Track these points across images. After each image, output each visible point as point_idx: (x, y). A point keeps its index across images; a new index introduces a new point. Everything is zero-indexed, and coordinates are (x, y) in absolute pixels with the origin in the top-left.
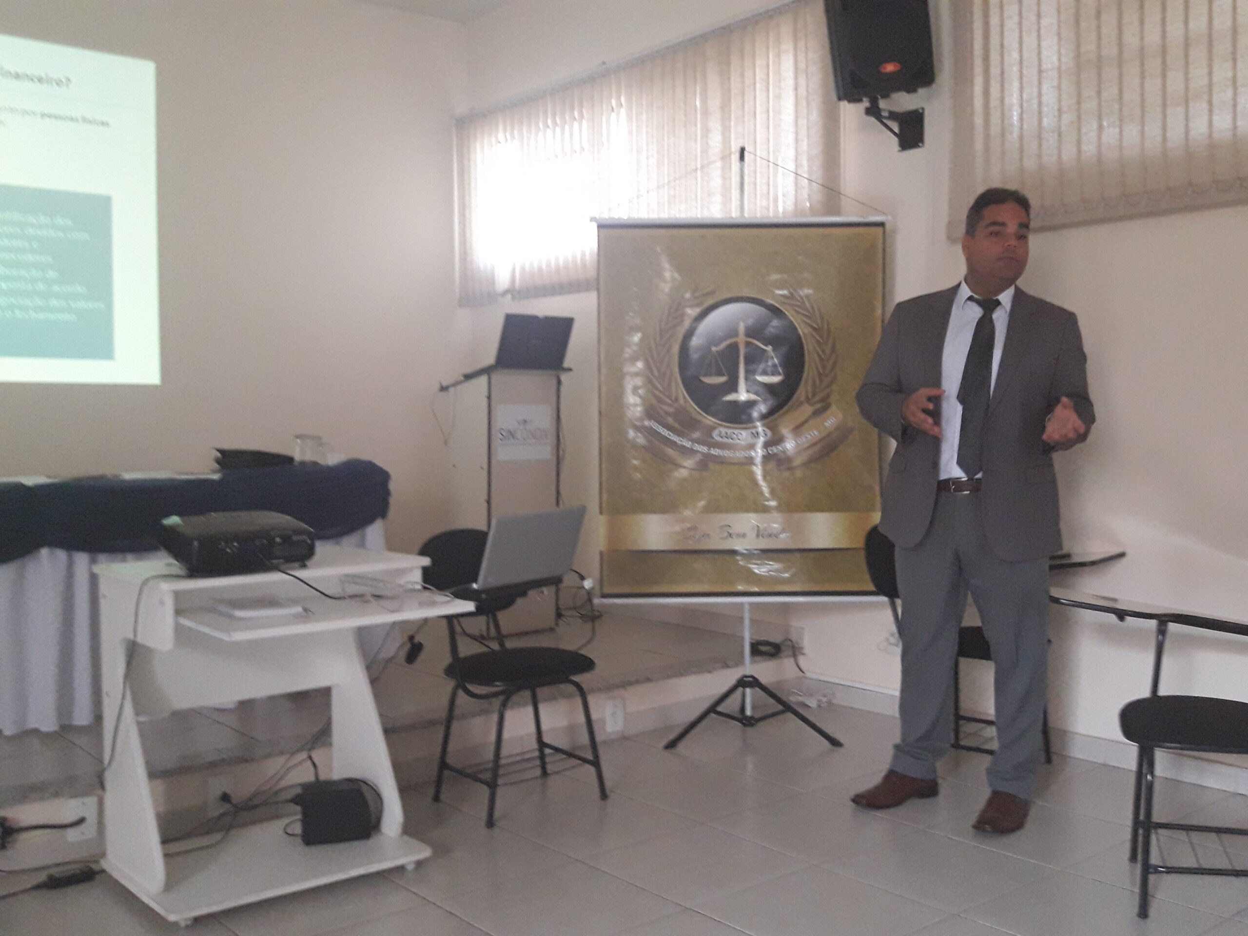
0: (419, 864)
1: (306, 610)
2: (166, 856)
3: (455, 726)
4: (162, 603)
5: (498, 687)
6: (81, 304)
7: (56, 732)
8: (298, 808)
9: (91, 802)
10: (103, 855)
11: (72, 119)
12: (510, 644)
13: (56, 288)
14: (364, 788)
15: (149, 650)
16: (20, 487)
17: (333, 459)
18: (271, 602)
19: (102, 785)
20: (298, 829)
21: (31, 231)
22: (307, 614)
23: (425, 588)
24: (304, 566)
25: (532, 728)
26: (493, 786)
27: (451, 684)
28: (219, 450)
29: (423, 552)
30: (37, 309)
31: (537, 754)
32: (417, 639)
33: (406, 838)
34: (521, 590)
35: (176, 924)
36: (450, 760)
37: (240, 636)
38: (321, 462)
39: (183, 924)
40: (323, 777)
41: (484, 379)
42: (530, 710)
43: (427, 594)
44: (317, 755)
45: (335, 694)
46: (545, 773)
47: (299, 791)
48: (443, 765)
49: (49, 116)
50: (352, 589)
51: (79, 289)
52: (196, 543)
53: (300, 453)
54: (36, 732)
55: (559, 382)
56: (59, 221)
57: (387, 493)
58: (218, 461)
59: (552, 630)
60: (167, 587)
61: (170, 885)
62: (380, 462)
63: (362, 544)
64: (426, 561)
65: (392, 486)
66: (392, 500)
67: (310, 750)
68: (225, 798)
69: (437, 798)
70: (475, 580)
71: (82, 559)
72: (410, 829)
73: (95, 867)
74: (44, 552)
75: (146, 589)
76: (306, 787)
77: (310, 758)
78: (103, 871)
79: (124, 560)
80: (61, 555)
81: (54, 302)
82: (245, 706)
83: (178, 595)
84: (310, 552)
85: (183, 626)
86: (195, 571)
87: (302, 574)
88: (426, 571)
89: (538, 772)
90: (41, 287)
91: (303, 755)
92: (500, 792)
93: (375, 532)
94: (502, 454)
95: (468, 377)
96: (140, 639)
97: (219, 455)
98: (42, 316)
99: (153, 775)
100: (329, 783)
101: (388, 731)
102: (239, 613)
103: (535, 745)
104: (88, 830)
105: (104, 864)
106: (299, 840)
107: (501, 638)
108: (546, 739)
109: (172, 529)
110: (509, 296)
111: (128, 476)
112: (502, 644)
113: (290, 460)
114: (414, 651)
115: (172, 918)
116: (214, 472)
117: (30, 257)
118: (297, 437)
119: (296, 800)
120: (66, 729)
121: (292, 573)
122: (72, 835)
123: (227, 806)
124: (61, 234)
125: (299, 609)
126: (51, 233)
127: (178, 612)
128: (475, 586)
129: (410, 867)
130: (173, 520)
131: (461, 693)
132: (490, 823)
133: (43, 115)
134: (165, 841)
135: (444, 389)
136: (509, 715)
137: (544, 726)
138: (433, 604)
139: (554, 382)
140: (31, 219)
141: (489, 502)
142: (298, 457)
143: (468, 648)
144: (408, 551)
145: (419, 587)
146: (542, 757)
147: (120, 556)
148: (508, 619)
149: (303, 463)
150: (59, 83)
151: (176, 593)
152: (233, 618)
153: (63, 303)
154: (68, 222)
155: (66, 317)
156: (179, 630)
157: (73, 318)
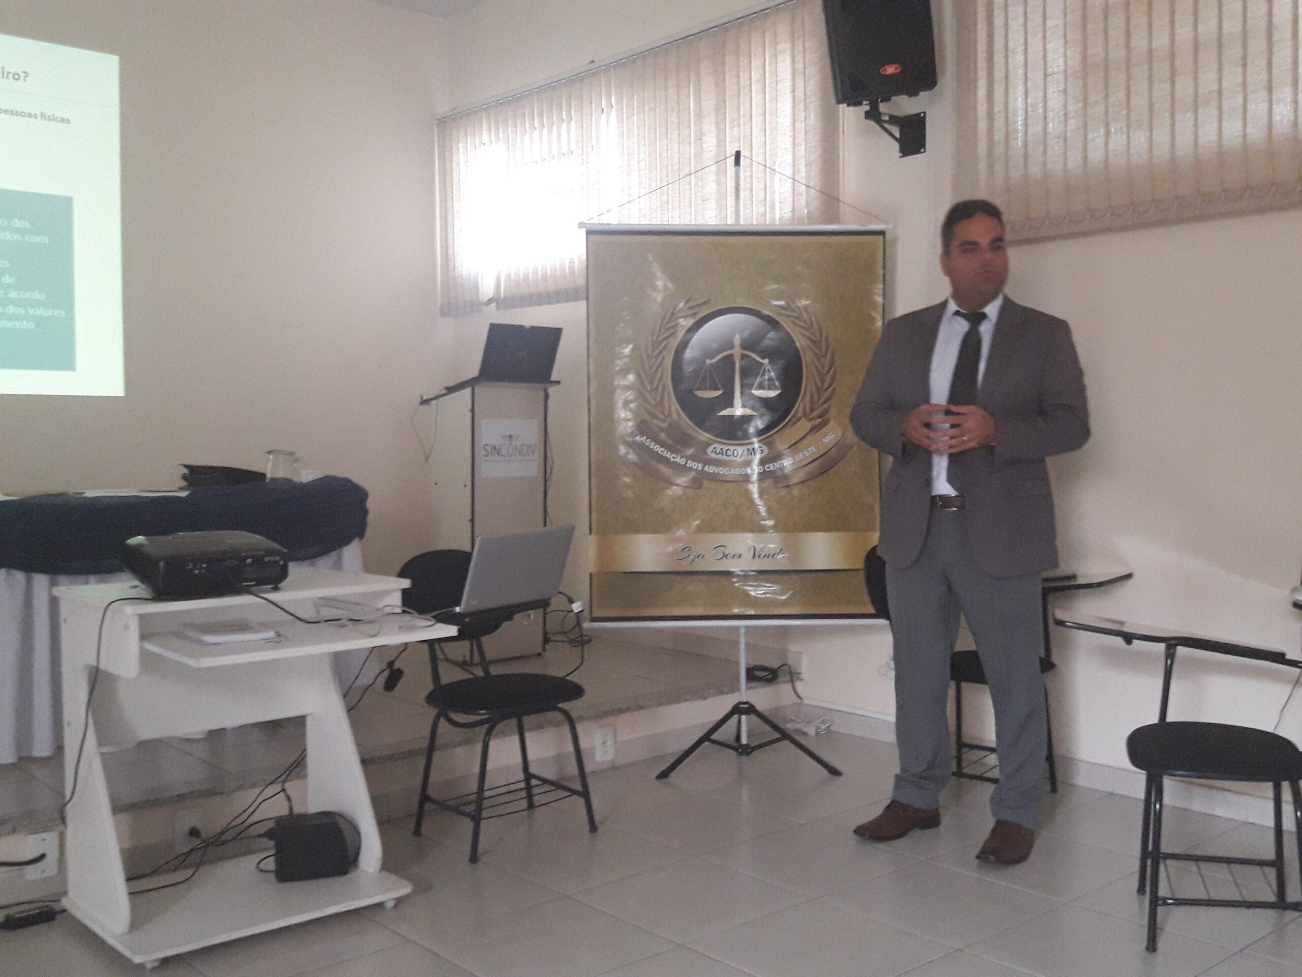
0: (399, 901)
1: (278, 635)
2: (131, 894)
3: (437, 757)
4: (126, 627)
5: (483, 715)
6: (40, 312)
7: (13, 764)
8: (272, 843)
9: (51, 837)
10: (65, 893)
11: (30, 115)
12: (495, 671)
13: (13, 294)
14: (340, 821)
15: (111, 678)
17: (306, 476)
18: (242, 627)
19: (63, 820)
20: (270, 864)
22: (280, 639)
23: (404, 612)
24: (276, 589)
25: (518, 759)
26: (476, 819)
27: (432, 712)
28: (186, 466)
29: (402, 574)
31: (522, 785)
32: (396, 667)
33: (385, 873)
34: (507, 613)
35: (142, 966)
36: (431, 792)
37: (207, 662)
38: (296, 479)
39: (149, 966)
40: (297, 809)
41: (468, 390)
42: (516, 739)
43: (407, 617)
44: (292, 787)
45: (309, 723)
46: (531, 806)
47: (271, 824)
48: (424, 798)
50: (327, 613)
51: (37, 295)
52: (162, 564)
53: (272, 469)
55: (547, 397)
56: (17, 223)
57: (365, 512)
58: (185, 477)
59: (539, 654)
60: (131, 611)
61: (135, 924)
62: (356, 478)
63: (338, 565)
64: (406, 583)
65: (370, 504)
66: (370, 519)
67: (284, 782)
68: (194, 832)
69: (417, 833)
70: (458, 604)
71: (41, 581)
72: (389, 864)
73: (56, 906)
75: (108, 612)
76: (279, 820)
77: (283, 790)
78: (64, 911)
79: (87, 583)
80: (19, 576)
82: (216, 736)
83: (143, 619)
84: (283, 574)
85: (148, 651)
86: (160, 596)
87: (272, 596)
88: (405, 592)
89: (524, 804)
91: (277, 787)
92: (484, 824)
93: (352, 552)
94: (486, 470)
95: (450, 390)
96: (102, 666)
97: (186, 471)
99: (117, 809)
100: (303, 817)
101: (364, 762)
102: (209, 638)
103: (521, 776)
104: (49, 867)
105: (65, 903)
106: (272, 876)
107: (485, 664)
108: (533, 769)
109: (137, 548)
110: (494, 305)
111: (90, 493)
112: (486, 672)
113: (263, 475)
114: (393, 677)
115: (138, 959)
116: (181, 489)
118: (269, 452)
119: (269, 835)
120: (24, 761)
121: (265, 596)
122: (31, 873)
123: (196, 842)
124: (17, 237)
125: (271, 634)
126: (8, 236)
127: (143, 637)
128: (458, 609)
129: (390, 905)
130: (139, 539)
131: (442, 721)
132: (474, 858)
134: (130, 879)
135: (425, 402)
136: (495, 746)
137: (531, 756)
138: (412, 628)
139: (542, 394)
141: (472, 521)
142: (270, 474)
143: (449, 675)
144: (386, 573)
145: (399, 610)
146: (529, 788)
147: (82, 578)
148: (493, 644)
149: (274, 480)
150: (16, 77)
151: (142, 617)
152: (202, 643)
153: (21, 311)
154: (26, 225)
155: (24, 325)
156: (145, 656)
157: (32, 326)
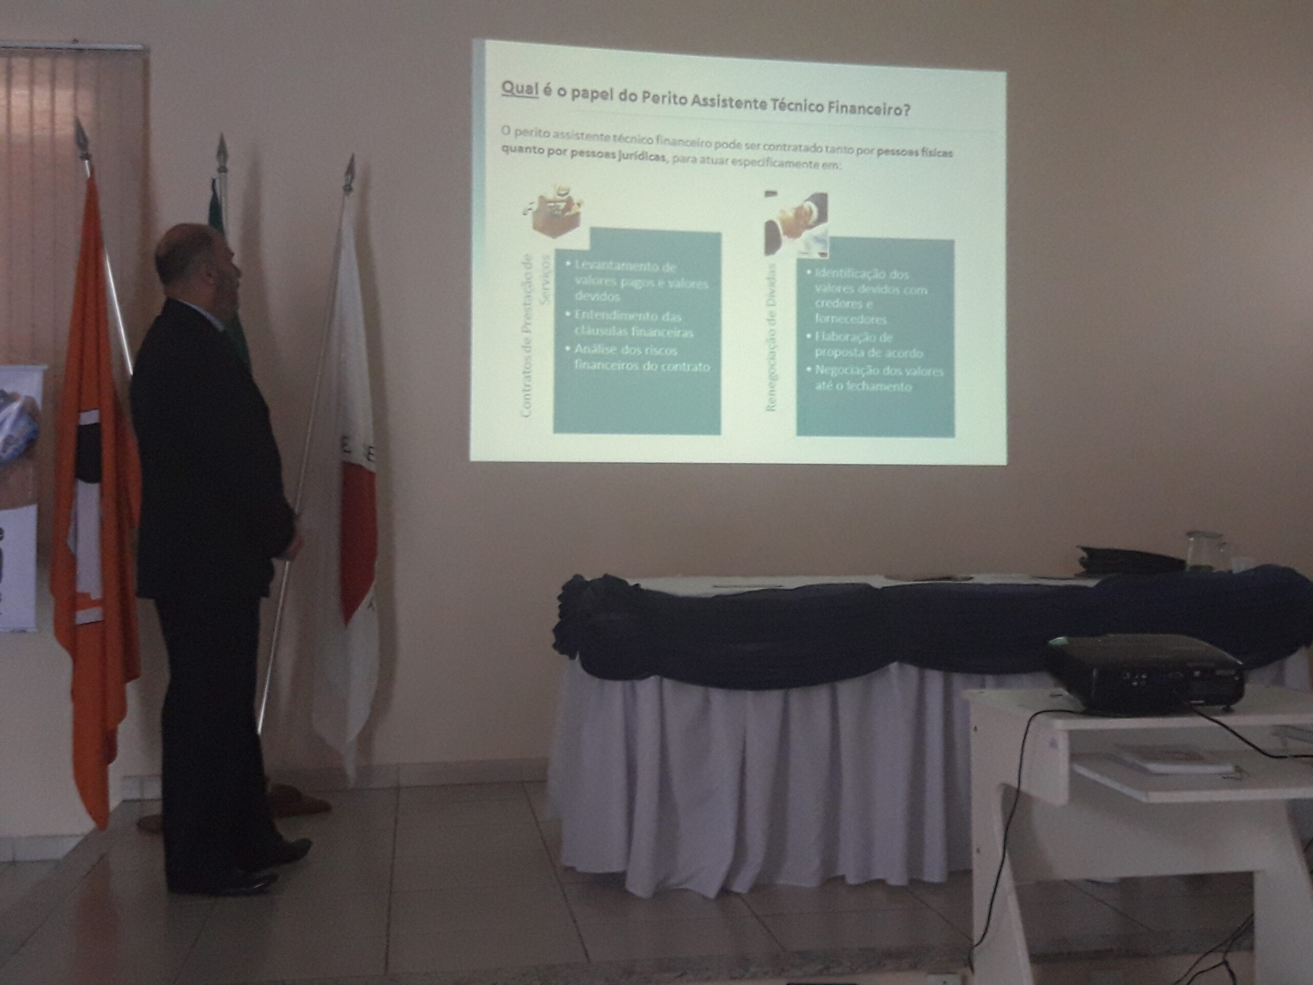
1: (1238, 769)
4: (1054, 744)
6: (918, 372)
7: (903, 887)
11: (911, 153)
13: (890, 354)
16: (867, 588)
17: (1239, 564)
18: (1191, 756)
19: (970, 964)
21: (864, 289)
22: (1239, 777)
24: (1228, 711)
28: (1085, 549)
30: (871, 380)
37: (1157, 798)
38: (1220, 567)
44: (1236, 959)
45: (1259, 883)
49: (887, 152)
50: (1293, 746)
51: (916, 354)
52: (1095, 673)
53: (1194, 555)
54: (881, 882)
56: (895, 275)
58: (1082, 562)
60: (1061, 725)
63: (1279, 681)
67: (1226, 952)
71: (935, 680)
74: (894, 666)
75: (1033, 724)
77: (1225, 963)
80: (912, 671)
81: (888, 371)
82: (1128, 884)
83: (1073, 735)
84: (1237, 694)
85: (1079, 775)
86: (1092, 710)
90: (874, 353)
91: (1216, 959)
93: (1296, 664)
96: (1024, 788)
97: (1084, 554)
98: (875, 387)
99: (1036, 958)
102: (1153, 767)
109: (1060, 650)
111: (981, 579)
113: (1181, 563)
116: (1079, 576)
117: (862, 320)
118: (1190, 534)
120: (916, 883)
121: (1217, 718)
124: (896, 290)
125: (1229, 768)
126: (886, 290)
127: (1074, 757)
130: (1061, 640)
133: (880, 152)
140: (865, 275)
142: (1190, 561)
149: (1196, 568)
150: (898, 111)
151: (1071, 733)
152: (1145, 771)
153: (898, 372)
154: (906, 276)
155: (901, 387)
156: (1075, 780)
157: (909, 388)
